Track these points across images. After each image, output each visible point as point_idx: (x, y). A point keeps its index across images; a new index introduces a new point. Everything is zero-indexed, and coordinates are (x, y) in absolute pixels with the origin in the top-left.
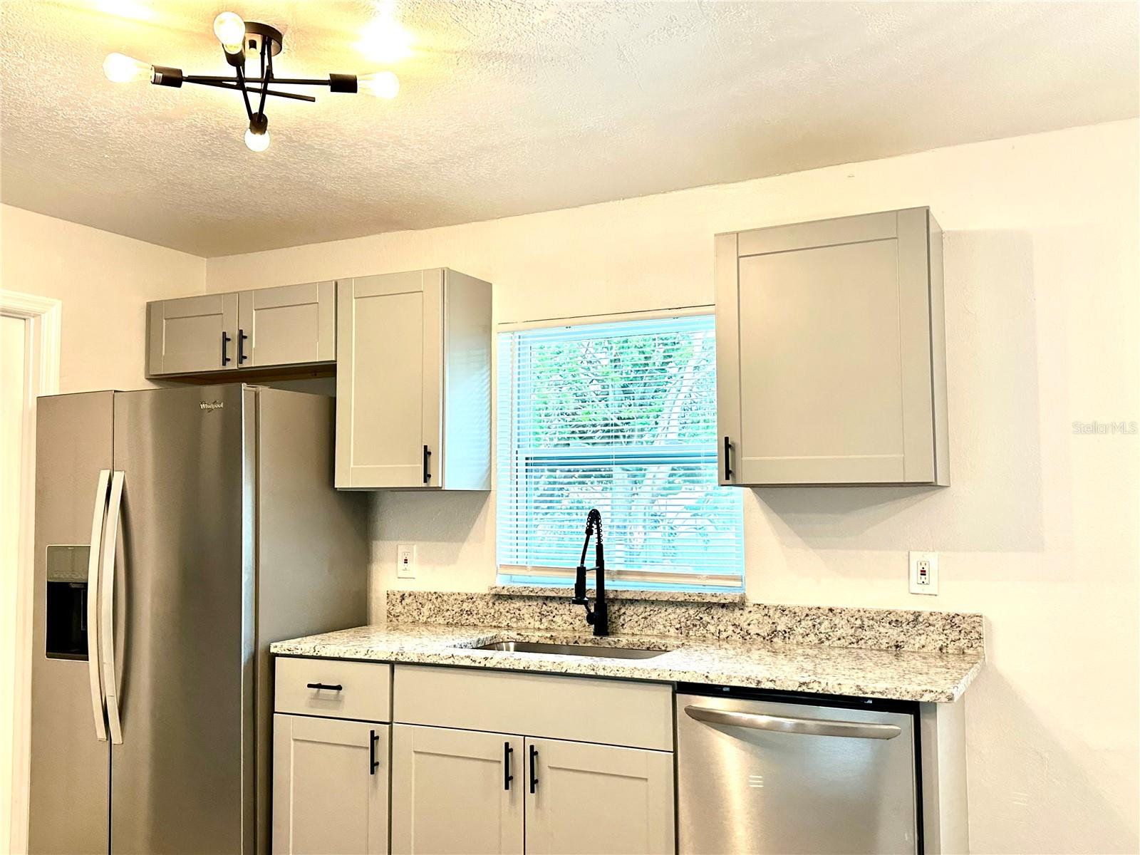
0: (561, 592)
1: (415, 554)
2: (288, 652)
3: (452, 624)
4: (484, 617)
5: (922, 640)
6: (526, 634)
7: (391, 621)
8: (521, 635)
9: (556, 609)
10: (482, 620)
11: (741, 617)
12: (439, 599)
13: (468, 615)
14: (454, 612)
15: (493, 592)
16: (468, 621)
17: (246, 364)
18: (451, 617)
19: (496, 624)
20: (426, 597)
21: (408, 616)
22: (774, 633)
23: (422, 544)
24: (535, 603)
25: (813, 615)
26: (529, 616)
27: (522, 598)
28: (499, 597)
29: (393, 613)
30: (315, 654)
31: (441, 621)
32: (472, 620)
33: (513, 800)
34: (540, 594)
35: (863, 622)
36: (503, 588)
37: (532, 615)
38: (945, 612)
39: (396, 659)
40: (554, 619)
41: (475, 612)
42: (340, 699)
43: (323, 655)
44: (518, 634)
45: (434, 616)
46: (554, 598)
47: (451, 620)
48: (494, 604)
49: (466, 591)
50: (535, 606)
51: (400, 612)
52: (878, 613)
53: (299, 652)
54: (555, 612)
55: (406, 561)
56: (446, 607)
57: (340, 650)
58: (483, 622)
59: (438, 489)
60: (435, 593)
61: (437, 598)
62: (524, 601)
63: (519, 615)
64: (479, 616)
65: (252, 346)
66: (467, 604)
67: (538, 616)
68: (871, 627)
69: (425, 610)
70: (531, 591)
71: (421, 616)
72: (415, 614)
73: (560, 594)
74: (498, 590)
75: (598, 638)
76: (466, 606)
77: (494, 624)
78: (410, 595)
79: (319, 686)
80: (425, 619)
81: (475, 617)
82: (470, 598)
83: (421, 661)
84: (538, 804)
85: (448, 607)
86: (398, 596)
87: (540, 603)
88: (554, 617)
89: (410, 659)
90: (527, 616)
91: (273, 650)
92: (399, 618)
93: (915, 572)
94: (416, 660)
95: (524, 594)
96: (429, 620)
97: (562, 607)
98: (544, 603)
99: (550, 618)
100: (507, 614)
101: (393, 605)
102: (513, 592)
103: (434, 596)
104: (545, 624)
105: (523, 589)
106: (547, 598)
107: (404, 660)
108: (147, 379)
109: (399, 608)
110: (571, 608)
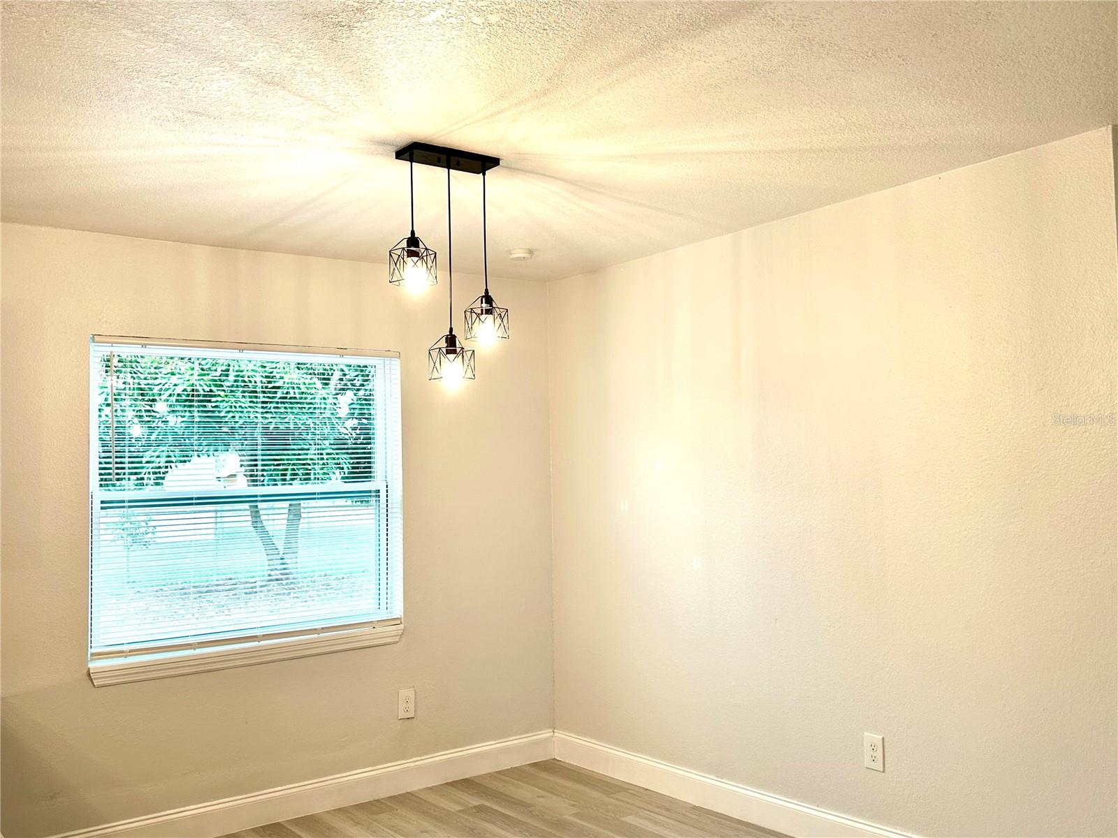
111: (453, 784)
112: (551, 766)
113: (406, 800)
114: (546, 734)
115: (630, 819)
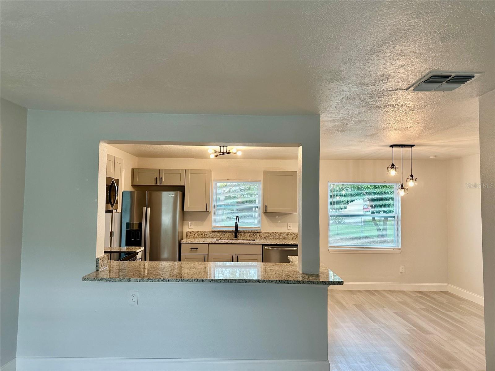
0: (227, 231)
1: (193, 224)
2: (185, 242)
5: (290, 237)
9: (225, 234)
11: (261, 234)
14: (203, 235)
15: (212, 231)
17: (162, 184)
20: (196, 232)
21: (192, 236)
22: (266, 237)
23: (195, 222)
25: (273, 234)
28: (214, 232)
30: (191, 243)
31: (200, 237)
35: (281, 234)
38: (293, 232)
39: (210, 243)
42: (197, 251)
43: (193, 242)
45: (198, 235)
46: (225, 232)
47: (202, 237)
50: (221, 234)
52: (283, 233)
53: (188, 242)
55: (191, 225)
56: (201, 234)
60: (198, 231)
62: (219, 233)
65: (163, 180)
68: (282, 235)
69: (196, 235)
70: (221, 231)
72: (194, 235)
75: (236, 239)
76: (205, 234)
78: (192, 232)
79: (192, 248)
81: (208, 236)
82: (207, 232)
86: (190, 232)
87: (222, 233)
91: (181, 242)
92: (190, 236)
93: (289, 226)
94: (214, 243)
96: (197, 237)
100: (216, 235)
101: (188, 234)
102: (217, 231)
105: (219, 230)
106: (223, 232)
108: (132, 185)
109: (190, 234)
111: (416, 291)
112: (446, 293)
113: (403, 292)
114: (446, 284)
115: (463, 306)
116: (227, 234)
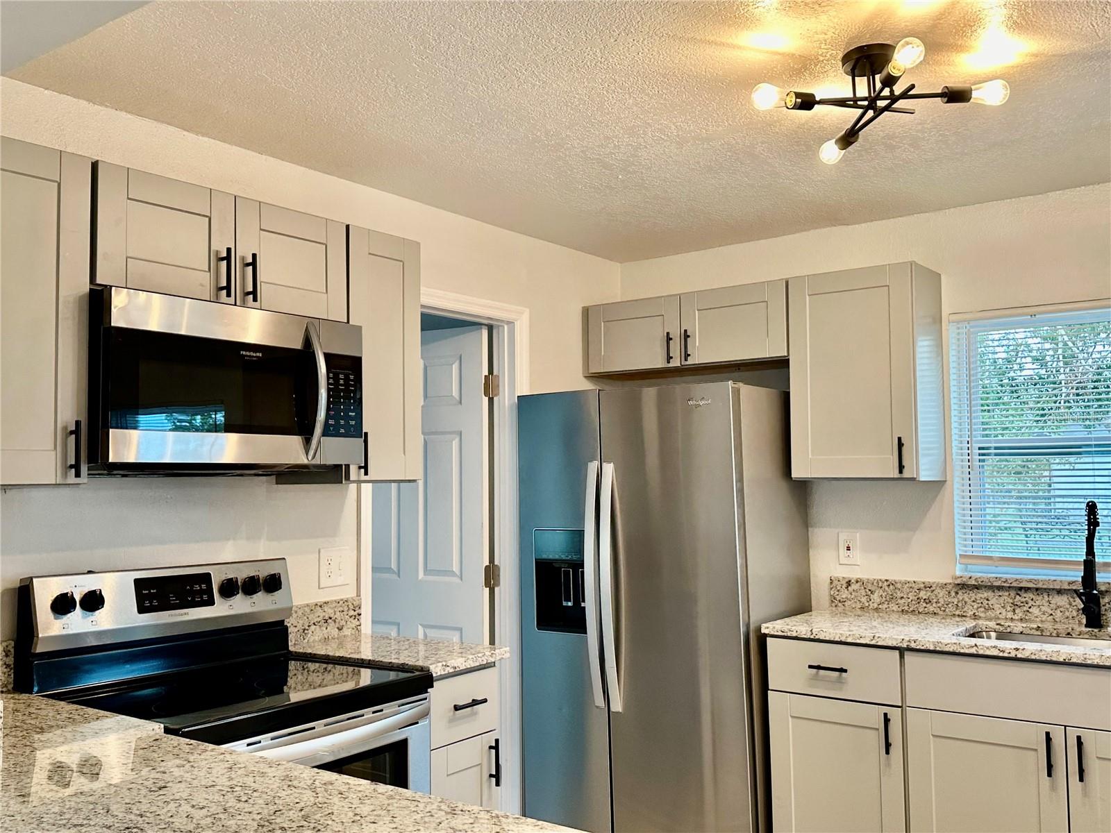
0: (1041, 583)
1: (858, 542)
2: (780, 633)
3: (907, 611)
4: (946, 606)
6: (1007, 624)
7: (836, 606)
8: (1001, 625)
9: (1032, 600)
10: (943, 609)
12: (891, 587)
13: (927, 603)
14: (910, 600)
15: (958, 581)
16: (926, 609)
17: (690, 361)
18: (906, 604)
19: (960, 613)
20: (875, 584)
21: (856, 602)
23: (869, 532)
24: (1007, 594)
26: (999, 606)
27: (992, 588)
28: (963, 586)
29: (838, 598)
30: (812, 637)
31: (895, 608)
32: (931, 609)
33: (1053, 788)
34: (1014, 584)
36: (970, 578)
37: (1003, 605)
39: (907, 646)
40: (1030, 610)
41: (935, 600)
42: (844, 681)
43: (822, 638)
44: (997, 624)
45: (887, 603)
46: (1029, 588)
47: (906, 608)
48: (957, 593)
49: (923, 580)
50: (1006, 597)
51: (846, 598)
53: (794, 634)
54: (1031, 603)
55: (848, 549)
56: (899, 595)
57: (841, 634)
58: (944, 611)
59: (913, 479)
60: (887, 580)
61: (889, 585)
62: (994, 591)
63: (988, 604)
64: (940, 605)
65: (696, 344)
66: (925, 592)
67: (1011, 607)
69: (875, 597)
70: (1004, 582)
71: (871, 602)
72: (864, 600)
73: (1040, 585)
74: (964, 580)
75: (1096, 630)
76: (923, 594)
77: (957, 613)
78: (857, 582)
79: (819, 667)
80: (876, 606)
81: (934, 605)
82: (928, 587)
83: (938, 649)
84: (1085, 793)
85: (902, 595)
86: (844, 582)
87: (1013, 593)
88: (1030, 608)
89: (925, 646)
90: (996, 606)
91: (764, 631)
92: (846, 603)
94: (932, 648)
95: (996, 584)
96: (880, 606)
97: (1041, 597)
98: (1018, 594)
99: (1025, 609)
100: (973, 604)
101: (838, 591)
102: (982, 582)
103: (886, 583)
104: (1019, 613)
105: (995, 579)
106: (1021, 589)
107: (918, 647)
108: (585, 377)
109: (844, 594)
110: (1050, 599)
116: (1042, 600)
